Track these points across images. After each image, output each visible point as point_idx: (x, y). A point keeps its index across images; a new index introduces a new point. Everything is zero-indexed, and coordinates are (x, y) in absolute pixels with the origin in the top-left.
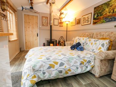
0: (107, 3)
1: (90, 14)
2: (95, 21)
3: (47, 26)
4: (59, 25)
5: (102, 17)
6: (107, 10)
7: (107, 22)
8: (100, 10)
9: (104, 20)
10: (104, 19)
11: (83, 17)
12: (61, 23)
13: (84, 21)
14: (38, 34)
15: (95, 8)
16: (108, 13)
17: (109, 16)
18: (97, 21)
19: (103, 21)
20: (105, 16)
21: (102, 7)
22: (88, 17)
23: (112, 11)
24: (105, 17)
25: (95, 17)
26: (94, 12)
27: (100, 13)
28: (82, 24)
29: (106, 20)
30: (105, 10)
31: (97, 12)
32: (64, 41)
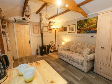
0: (86, 20)
1: (74, 25)
2: (78, 31)
3: (38, 33)
4: (49, 31)
5: (83, 29)
6: (86, 24)
7: (87, 33)
8: (81, 24)
9: (84, 31)
11: (69, 26)
12: (50, 29)
13: (69, 29)
14: (30, 41)
15: (78, 22)
16: (87, 27)
17: (87, 29)
18: (80, 31)
21: (82, 22)
22: (73, 27)
23: (89, 26)
24: (85, 29)
25: (78, 28)
26: (77, 24)
27: (81, 26)
28: (69, 32)
29: (86, 32)
30: (84, 24)
31: (79, 25)
32: (54, 45)
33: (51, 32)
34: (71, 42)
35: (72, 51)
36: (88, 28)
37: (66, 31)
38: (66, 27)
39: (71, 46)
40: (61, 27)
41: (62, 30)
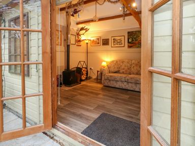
1: (123, 37)
2: (130, 45)
3: (61, 45)
4: (76, 44)
5: (137, 42)
13: (114, 42)
15: (129, 33)
18: (132, 45)
21: (136, 33)
22: (120, 39)
25: (130, 41)
26: (128, 36)
27: (134, 38)
28: (113, 46)
31: (131, 37)
32: (87, 68)
33: (80, 46)
34: (120, 60)
35: (123, 73)
37: (108, 45)
38: (108, 39)
39: (121, 66)
40: (98, 39)
41: (98, 43)
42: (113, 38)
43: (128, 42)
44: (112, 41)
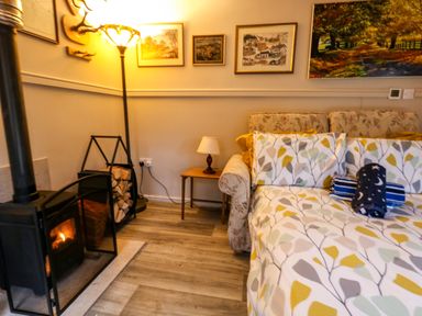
0: (373, 6)
1: (290, 28)
2: (320, 64)
4: (63, 42)
5: (351, 53)
6: (372, 30)
7: (370, 75)
8: (343, 24)
9: (358, 66)
10: (360, 64)
16: (375, 44)
17: (378, 55)
18: (329, 64)
19: (358, 70)
20: (364, 51)
21: (351, 12)
22: (277, 40)
23: (389, 41)
24: (364, 55)
25: (322, 46)
27: (343, 35)
28: (241, 68)
29: (366, 69)
30: (363, 27)
31: (329, 27)
32: (129, 166)
36: (379, 49)
38: (221, 37)
40: (172, 35)
41: (174, 55)
42: (243, 32)
43: (315, 53)
44: (241, 44)
